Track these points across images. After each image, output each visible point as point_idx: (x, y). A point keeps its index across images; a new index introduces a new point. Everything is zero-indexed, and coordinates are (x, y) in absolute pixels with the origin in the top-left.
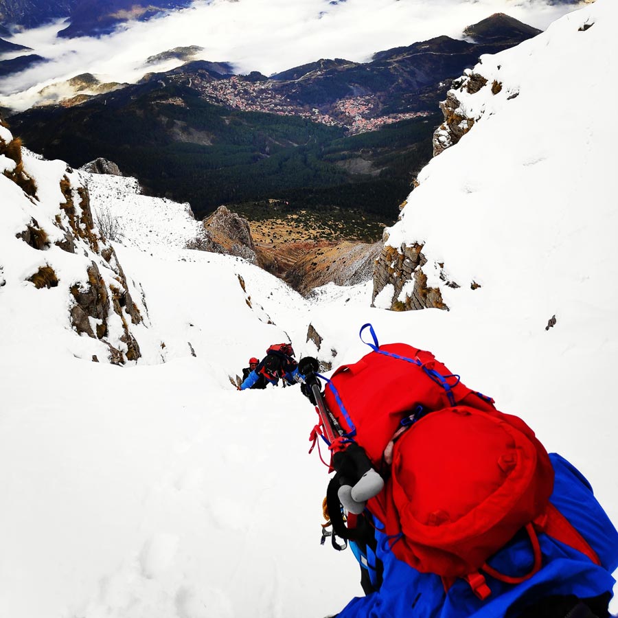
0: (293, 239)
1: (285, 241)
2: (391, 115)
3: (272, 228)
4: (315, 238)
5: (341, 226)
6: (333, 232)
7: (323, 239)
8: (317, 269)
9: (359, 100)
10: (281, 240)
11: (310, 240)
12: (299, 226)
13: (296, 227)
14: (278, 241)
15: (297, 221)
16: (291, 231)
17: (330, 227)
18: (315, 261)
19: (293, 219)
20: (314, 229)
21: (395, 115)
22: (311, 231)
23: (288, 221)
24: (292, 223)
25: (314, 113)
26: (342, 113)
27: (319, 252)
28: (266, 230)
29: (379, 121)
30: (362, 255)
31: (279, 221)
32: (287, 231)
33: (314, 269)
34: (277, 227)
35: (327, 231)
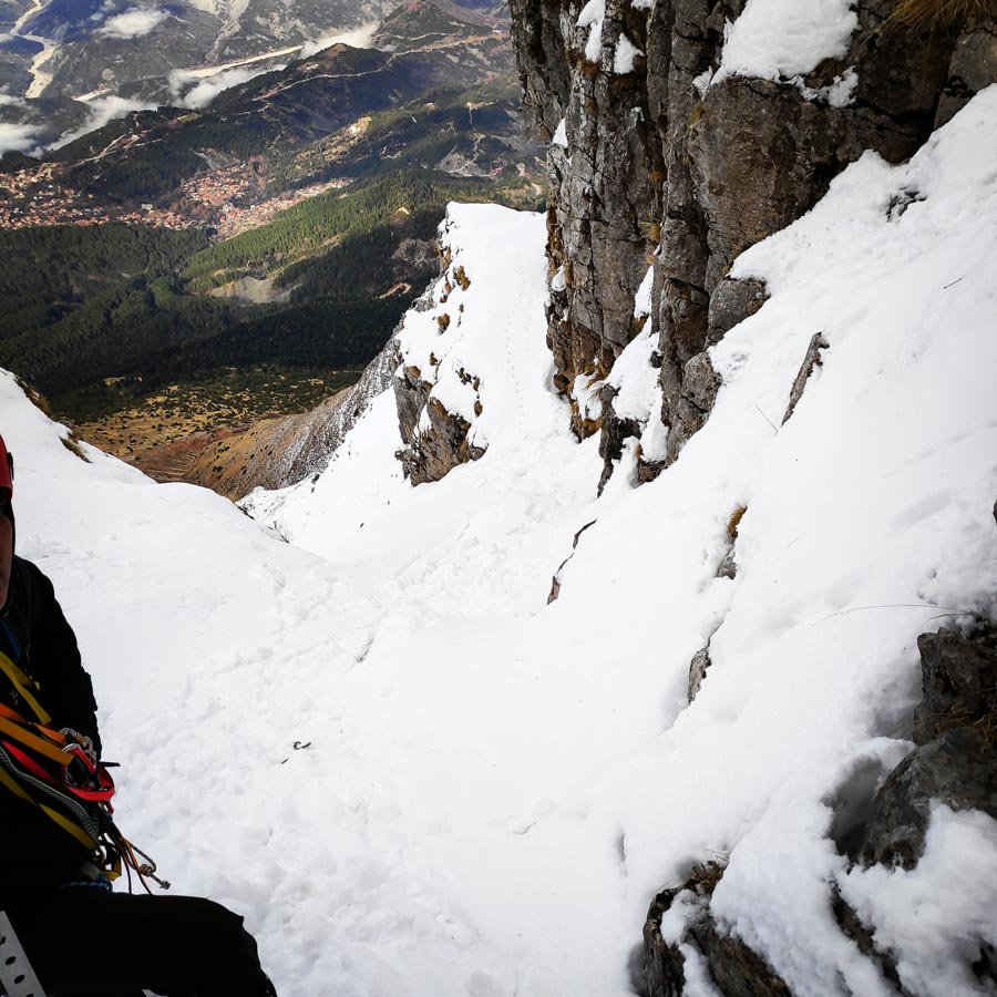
0: (168, 438)
1: (155, 444)
2: (283, 194)
3: (124, 428)
4: (207, 427)
5: (248, 399)
6: (236, 411)
7: (222, 426)
8: (226, 475)
9: (220, 176)
10: (147, 444)
11: (199, 434)
12: (172, 414)
13: (168, 417)
14: (142, 447)
15: (166, 405)
16: (160, 425)
17: (229, 403)
18: (217, 463)
19: (158, 404)
20: (201, 413)
21: (289, 193)
22: (197, 417)
23: (151, 410)
24: (158, 412)
25: (146, 211)
26: (197, 204)
27: (221, 447)
28: (114, 434)
29: (267, 209)
30: (298, 434)
31: (134, 413)
32: (154, 427)
33: (219, 478)
34: (133, 424)
35: (225, 411)
